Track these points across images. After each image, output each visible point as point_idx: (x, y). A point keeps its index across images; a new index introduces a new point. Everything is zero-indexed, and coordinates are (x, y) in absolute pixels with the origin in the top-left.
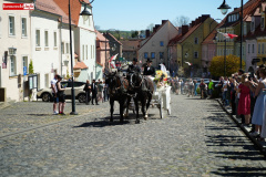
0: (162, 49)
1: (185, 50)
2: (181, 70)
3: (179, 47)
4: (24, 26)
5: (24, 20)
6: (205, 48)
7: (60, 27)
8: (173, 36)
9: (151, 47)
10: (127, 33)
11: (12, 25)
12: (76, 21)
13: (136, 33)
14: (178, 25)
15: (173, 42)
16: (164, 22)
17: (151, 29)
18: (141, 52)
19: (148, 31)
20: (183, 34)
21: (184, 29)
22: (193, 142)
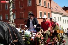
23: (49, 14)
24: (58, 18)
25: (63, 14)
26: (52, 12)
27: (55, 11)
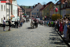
0: (38, 12)
1: (45, 12)
2: (43, 18)
3: (43, 11)
6: (51, 12)
7: (7, 4)
8: (41, 8)
9: (34, 11)
10: (27, 6)
12: (12, 2)
13: (30, 7)
14: (43, 4)
15: (41, 9)
16: (38, 3)
18: (31, 12)
19: (33, 6)
20: (44, 7)
21: (45, 6)
22: (45, 39)
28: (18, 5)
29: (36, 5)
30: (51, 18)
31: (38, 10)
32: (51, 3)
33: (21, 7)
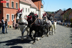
0: (59, 16)
2: (63, 21)
3: (63, 16)
4: (29, 10)
5: (29, 9)
6: (70, 16)
7: (36, 10)
9: (56, 15)
11: (26, 10)
12: (40, 9)
13: (53, 12)
14: (63, 10)
15: (62, 14)
16: (60, 10)
17: (57, 11)
18: (54, 16)
19: (56, 12)
21: (65, 11)
23: (17, 4)
24: (26, 9)
25: (31, 5)
26: (20, 2)
27: (24, 2)
28: (44, 11)
29: (58, 11)
30: (69, 21)
31: (59, 15)
32: (70, 9)
33: (47, 12)
